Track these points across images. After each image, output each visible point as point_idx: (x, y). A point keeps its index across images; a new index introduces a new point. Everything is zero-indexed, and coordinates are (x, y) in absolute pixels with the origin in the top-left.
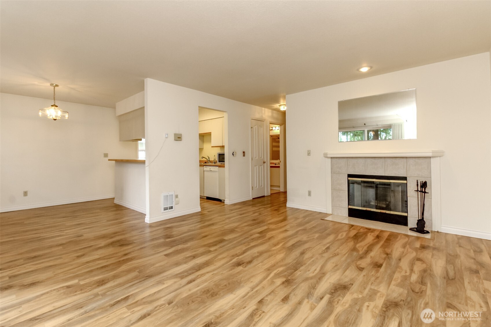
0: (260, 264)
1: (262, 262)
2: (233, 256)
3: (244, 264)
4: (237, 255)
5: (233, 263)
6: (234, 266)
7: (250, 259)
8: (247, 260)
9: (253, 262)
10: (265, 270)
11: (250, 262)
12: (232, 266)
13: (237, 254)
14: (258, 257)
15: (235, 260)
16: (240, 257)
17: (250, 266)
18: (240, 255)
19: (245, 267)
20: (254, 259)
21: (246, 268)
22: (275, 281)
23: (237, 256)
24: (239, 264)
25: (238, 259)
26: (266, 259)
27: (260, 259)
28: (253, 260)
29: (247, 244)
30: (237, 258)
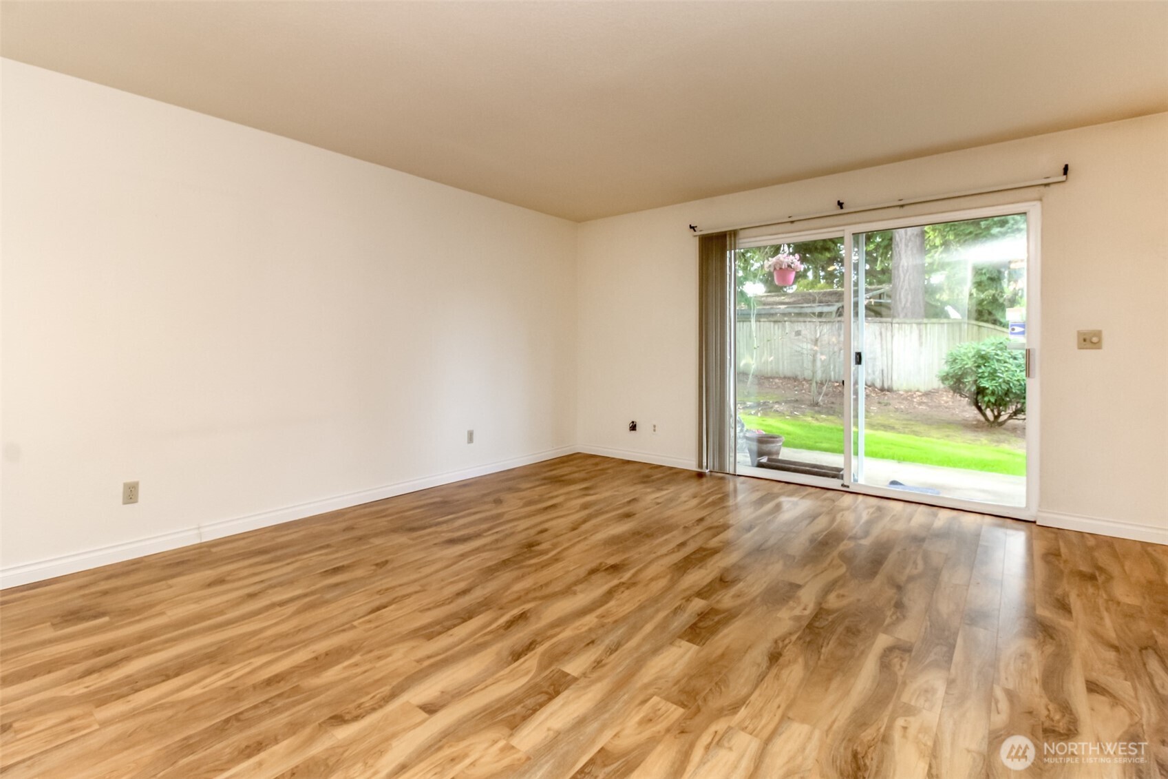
0: (571, 569)
1: (567, 572)
2: (634, 584)
3: (604, 568)
4: (625, 585)
5: (629, 569)
6: (624, 565)
7: (594, 577)
8: (599, 575)
9: (587, 572)
10: (564, 560)
11: (593, 572)
12: (628, 564)
13: (628, 588)
14: (576, 583)
15: (626, 576)
16: (615, 582)
17: (593, 565)
18: (618, 586)
19: (601, 564)
20: (584, 577)
21: (598, 561)
22: (550, 547)
23: (623, 583)
24: (615, 568)
25: (621, 578)
26: (556, 579)
27: (570, 578)
28: (586, 576)
29: (606, 621)
30: (622, 580)
